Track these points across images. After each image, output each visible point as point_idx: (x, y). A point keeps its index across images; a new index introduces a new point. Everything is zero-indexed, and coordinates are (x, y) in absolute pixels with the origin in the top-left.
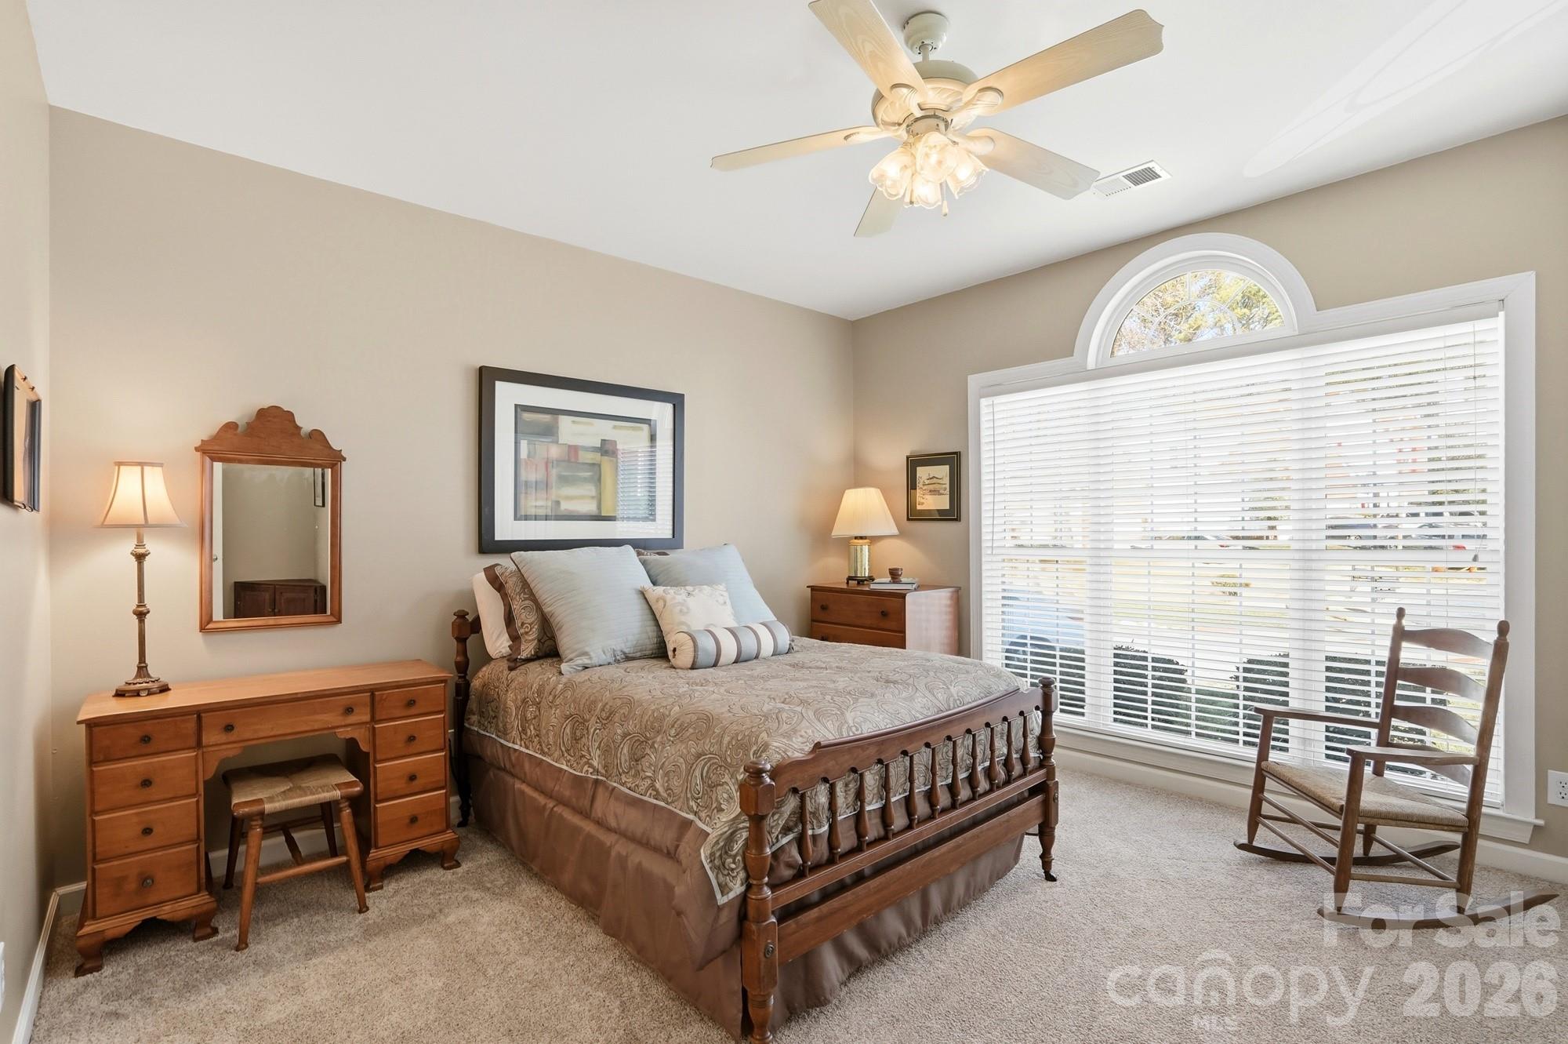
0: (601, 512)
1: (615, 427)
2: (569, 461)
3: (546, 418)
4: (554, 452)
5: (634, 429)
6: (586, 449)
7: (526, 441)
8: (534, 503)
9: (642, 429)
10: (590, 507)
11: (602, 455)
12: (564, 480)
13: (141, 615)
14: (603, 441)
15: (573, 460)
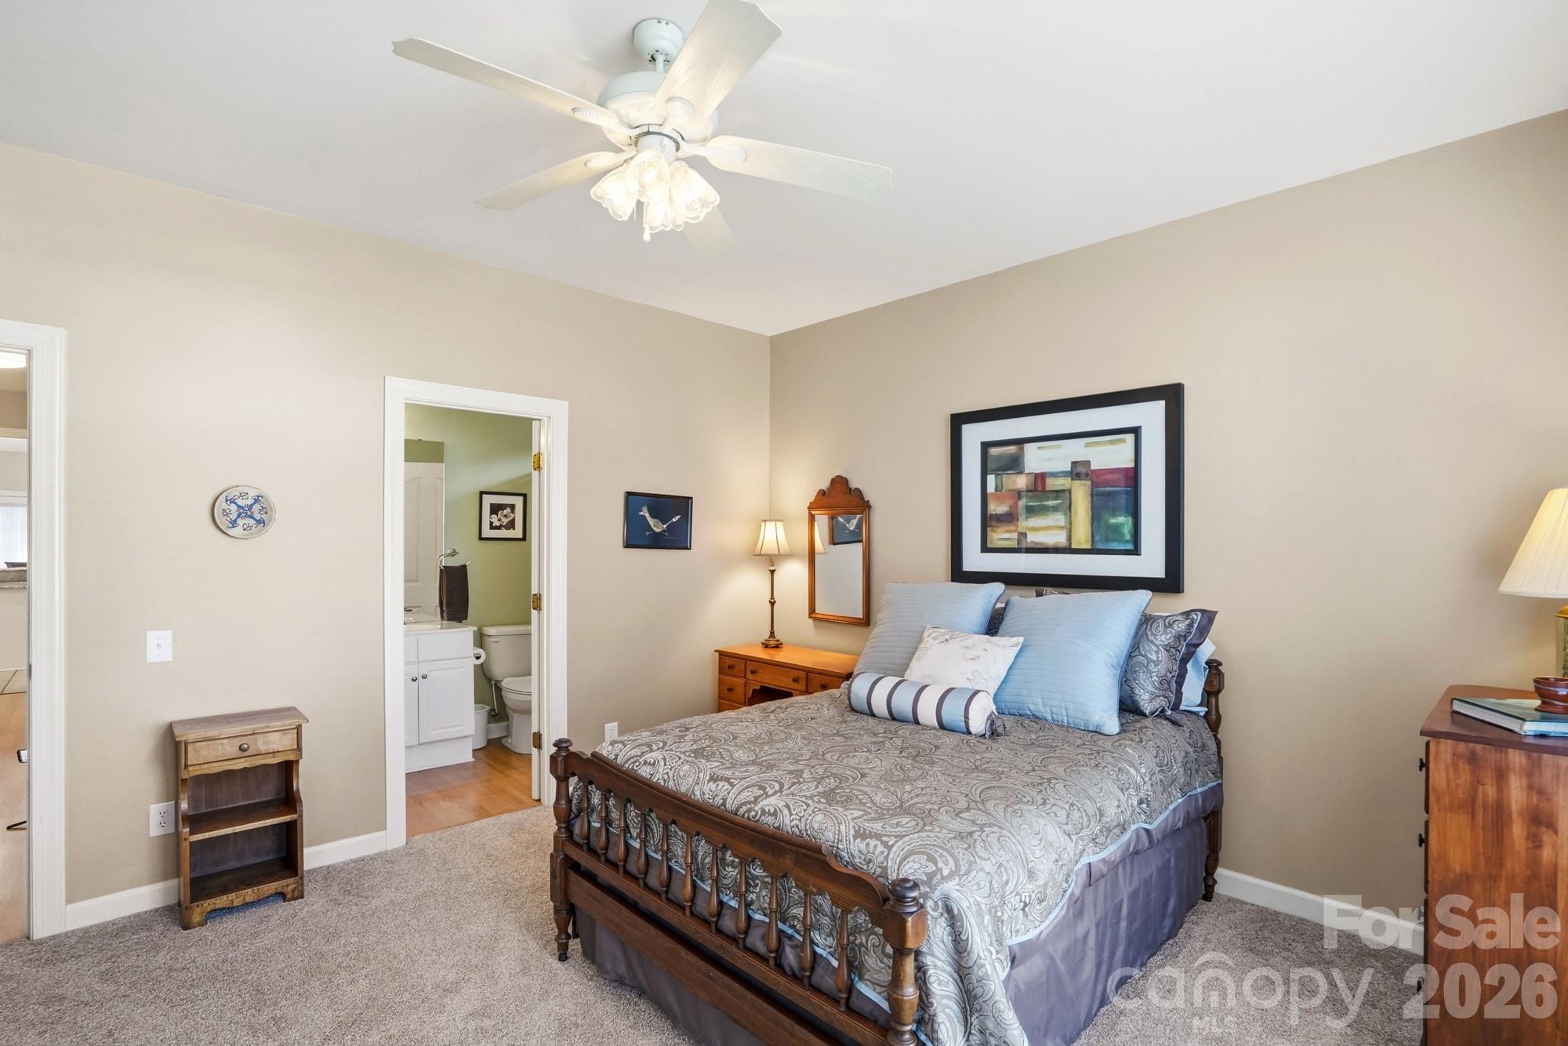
0: (1070, 544)
1: (1087, 445)
2: (1035, 490)
3: (1012, 449)
4: (1021, 482)
5: (1112, 442)
6: (1054, 475)
7: (993, 476)
8: (1001, 536)
9: (1122, 441)
10: (1058, 538)
11: (1072, 479)
12: (1031, 511)
13: (772, 604)
14: (1074, 464)
15: (1040, 489)
